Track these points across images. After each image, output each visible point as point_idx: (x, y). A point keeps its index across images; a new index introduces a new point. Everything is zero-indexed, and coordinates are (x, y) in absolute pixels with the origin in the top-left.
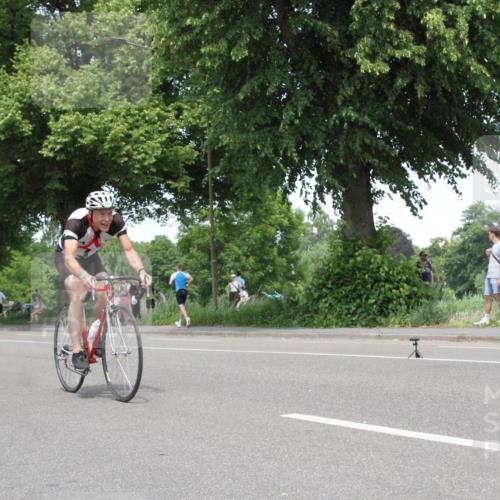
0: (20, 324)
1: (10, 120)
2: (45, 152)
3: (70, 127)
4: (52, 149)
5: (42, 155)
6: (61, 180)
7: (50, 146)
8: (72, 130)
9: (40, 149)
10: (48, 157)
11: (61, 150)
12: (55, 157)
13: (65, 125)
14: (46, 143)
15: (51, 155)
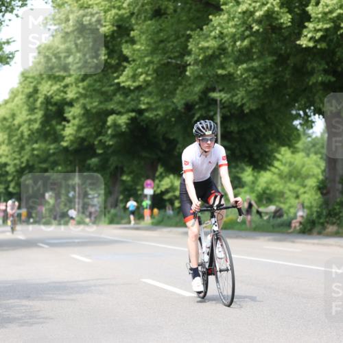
0: (278, 232)
1: (268, 11)
2: (304, 42)
3: (331, 12)
4: (311, 39)
5: (300, 45)
6: (326, 72)
7: (309, 35)
8: (335, 15)
9: (299, 39)
10: (308, 49)
11: (322, 38)
12: (315, 47)
13: (327, 10)
14: (305, 32)
15: (311, 44)
